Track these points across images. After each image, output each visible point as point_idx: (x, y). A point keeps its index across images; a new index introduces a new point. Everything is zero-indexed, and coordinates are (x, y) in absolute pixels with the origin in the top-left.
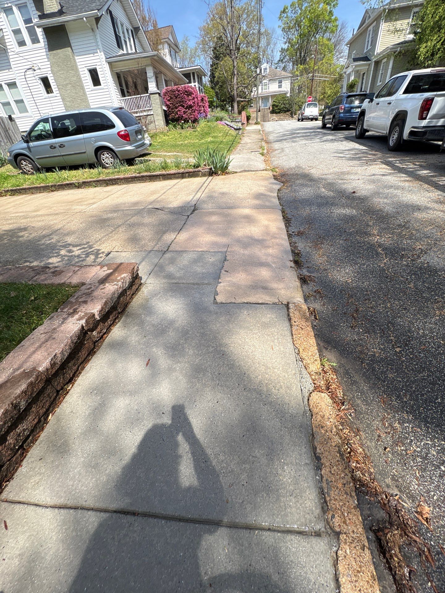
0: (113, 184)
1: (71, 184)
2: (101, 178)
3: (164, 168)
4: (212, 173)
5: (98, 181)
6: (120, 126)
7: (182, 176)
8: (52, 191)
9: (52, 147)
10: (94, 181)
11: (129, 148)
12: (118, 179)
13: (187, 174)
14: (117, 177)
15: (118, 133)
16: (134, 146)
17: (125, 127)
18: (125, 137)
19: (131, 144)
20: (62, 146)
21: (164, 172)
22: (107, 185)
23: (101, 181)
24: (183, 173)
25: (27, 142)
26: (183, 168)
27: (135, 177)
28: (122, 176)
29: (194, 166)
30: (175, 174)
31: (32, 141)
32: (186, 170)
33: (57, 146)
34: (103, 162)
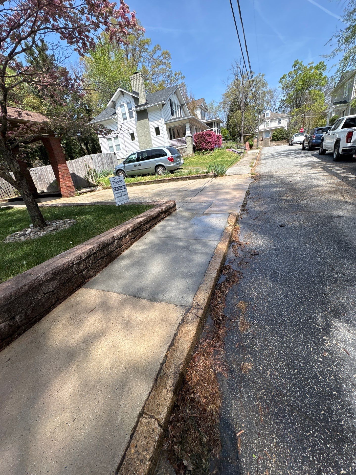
0: (162, 182)
1: (142, 183)
2: (156, 180)
3: (189, 174)
4: (215, 176)
5: (155, 181)
6: (169, 155)
7: (199, 177)
8: (132, 186)
9: (135, 166)
10: (153, 181)
11: (172, 165)
12: (165, 180)
13: (202, 177)
14: (164, 179)
15: (168, 158)
17: (172, 155)
18: (171, 160)
19: (174, 163)
20: (140, 165)
21: (189, 176)
22: (159, 183)
23: (156, 181)
24: (199, 176)
25: (124, 164)
26: (200, 174)
27: (174, 179)
28: (167, 178)
29: (206, 173)
30: (195, 177)
31: (126, 163)
32: (202, 175)
33: (138, 165)
34: (158, 172)
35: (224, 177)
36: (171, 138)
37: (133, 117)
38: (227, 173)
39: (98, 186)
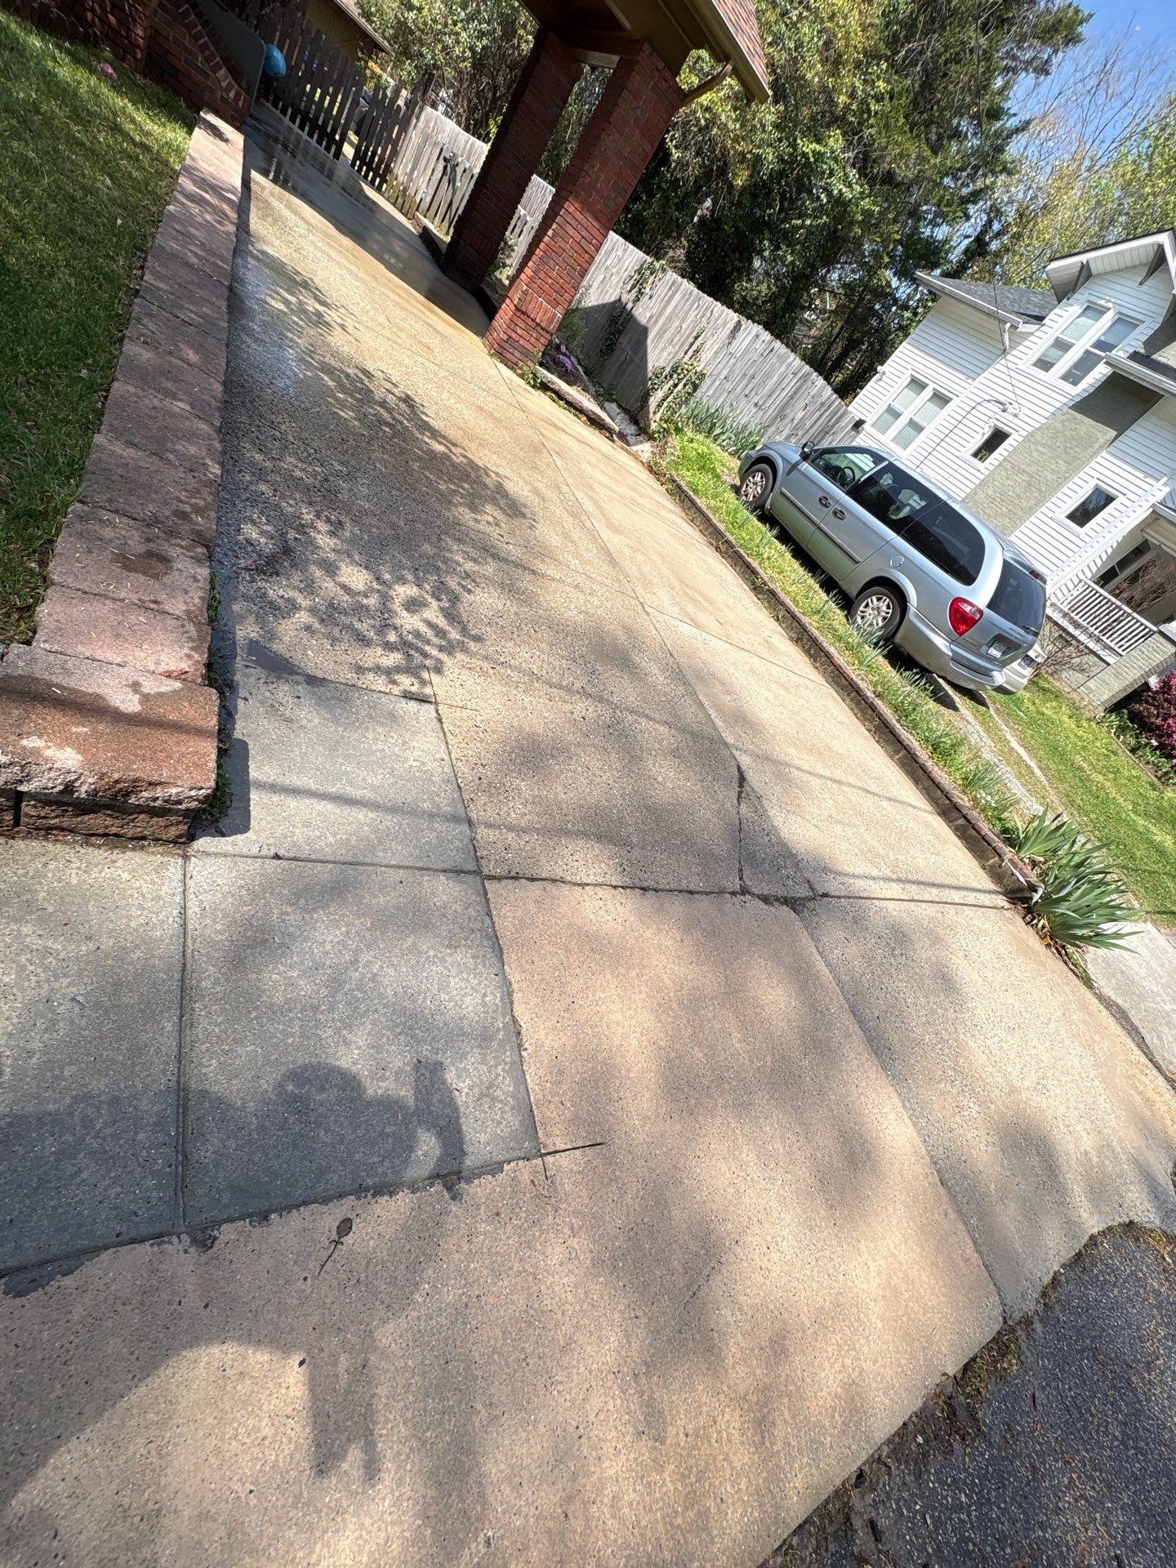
0: (807, 652)
1: (754, 572)
2: (805, 620)
3: (935, 747)
4: (1018, 896)
5: (794, 617)
6: (981, 593)
7: (948, 809)
8: (717, 549)
9: (824, 501)
10: (788, 611)
11: (940, 642)
12: (828, 655)
13: (961, 821)
14: (832, 650)
15: (958, 600)
16: (952, 651)
17: (989, 606)
18: (961, 619)
19: (953, 641)
20: (839, 514)
21: (923, 754)
22: (797, 641)
23: (799, 621)
24: (956, 808)
25: (805, 457)
26: (975, 799)
27: (858, 691)
28: (840, 660)
29: (1005, 831)
30: (938, 786)
31: (813, 463)
32: (974, 814)
33: (834, 506)
34: (861, 608)
35: (1049, 958)
36: (1105, 578)
37: (1075, 383)
38: (1093, 958)
39: (651, 438)
